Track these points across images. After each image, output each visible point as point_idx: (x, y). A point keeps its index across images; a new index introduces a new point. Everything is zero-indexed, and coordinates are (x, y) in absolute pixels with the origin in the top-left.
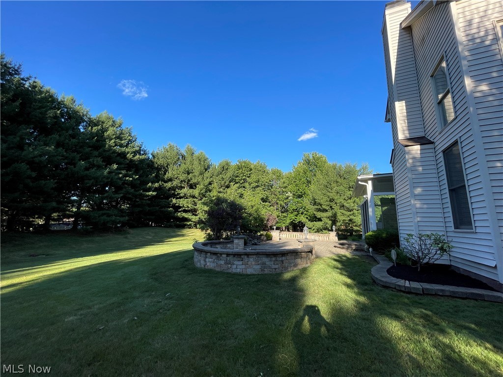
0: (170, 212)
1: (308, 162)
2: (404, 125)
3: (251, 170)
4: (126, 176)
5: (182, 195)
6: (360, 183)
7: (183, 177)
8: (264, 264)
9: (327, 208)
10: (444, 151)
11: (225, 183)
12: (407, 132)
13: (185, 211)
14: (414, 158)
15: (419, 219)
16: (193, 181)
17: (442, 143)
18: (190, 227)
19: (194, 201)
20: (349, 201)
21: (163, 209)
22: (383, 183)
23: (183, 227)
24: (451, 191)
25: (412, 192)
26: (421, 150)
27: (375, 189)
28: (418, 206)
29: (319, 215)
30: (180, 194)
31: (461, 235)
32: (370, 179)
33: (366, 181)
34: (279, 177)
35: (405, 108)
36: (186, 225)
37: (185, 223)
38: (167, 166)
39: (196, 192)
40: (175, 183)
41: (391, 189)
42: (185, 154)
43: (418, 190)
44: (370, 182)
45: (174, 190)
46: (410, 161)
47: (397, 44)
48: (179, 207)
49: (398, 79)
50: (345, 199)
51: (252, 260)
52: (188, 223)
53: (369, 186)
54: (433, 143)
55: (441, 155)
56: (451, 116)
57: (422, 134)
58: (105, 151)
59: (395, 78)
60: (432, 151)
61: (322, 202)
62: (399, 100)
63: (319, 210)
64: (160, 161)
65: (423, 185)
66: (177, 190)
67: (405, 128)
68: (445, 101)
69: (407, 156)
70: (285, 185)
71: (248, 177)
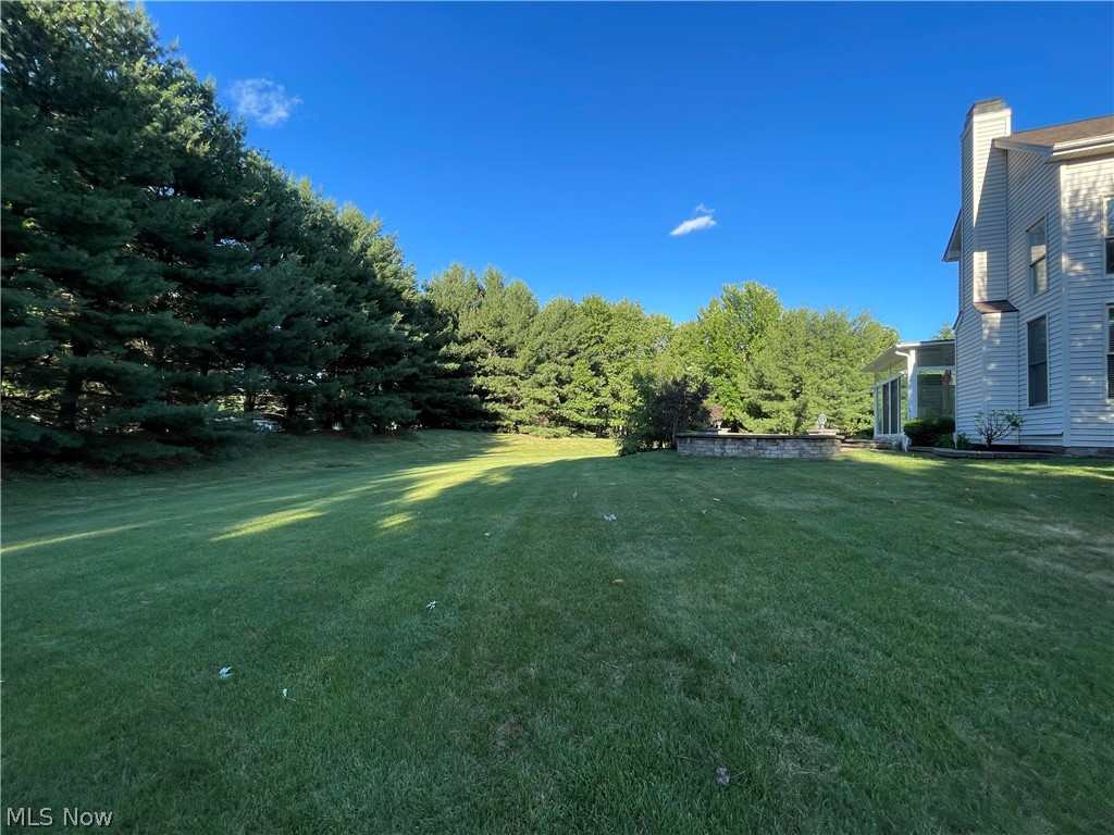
0: (473, 402)
1: (735, 302)
2: (981, 284)
3: (610, 317)
4: (412, 333)
5: (487, 369)
6: (897, 353)
7: (491, 334)
8: (802, 449)
9: (786, 394)
10: (1029, 323)
11: (570, 344)
12: (984, 293)
13: (497, 400)
14: (991, 328)
15: (989, 398)
16: (511, 341)
17: (1029, 315)
18: (506, 430)
19: (512, 381)
20: (831, 380)
21: (462, 397)
22: (935, 353)
23: (495, 429)
24: (1031, 367)
25: (985, 369)
26: (1002, 318)
27: (921, 362)
28: (990, 383)
29: (766, 406)
30: (484, 367)
31: (1037, 411)
32: (913, 348)
33: (906, 350)
34: (669, 333)
35: (985, 261)
36: (499, 426)
37: (498, 422)
38: (456, 312)
39: (517, 364)
40: (476, 345)
41: (950, 361)
42: (484, 287)
43: (992, 366)
44: (913, 352)
45: (474, 360)
46: (986, 332)
47: (985, 170)
48: (487, 392)
49: (981, 220)
50: (822, 377)
51: (788, 445)
52: (504, 424)
53: (912, 358)
54: (1017, 310)
55: (1026, 326)
56: (1043, 286)
57: (1003, 297)
58: (374, 286)
59: (978, 218)
60: (1016, 320)
61: (777, 382)
62: (980, 250)
63: (768, 398)
64: (443, 303)
65: (1000, 359)
66: (479, 359)
67: (982, 288)
68: (1039, 264)
69: (983, 326)
70: (683, 348)
71: (606, 333)
